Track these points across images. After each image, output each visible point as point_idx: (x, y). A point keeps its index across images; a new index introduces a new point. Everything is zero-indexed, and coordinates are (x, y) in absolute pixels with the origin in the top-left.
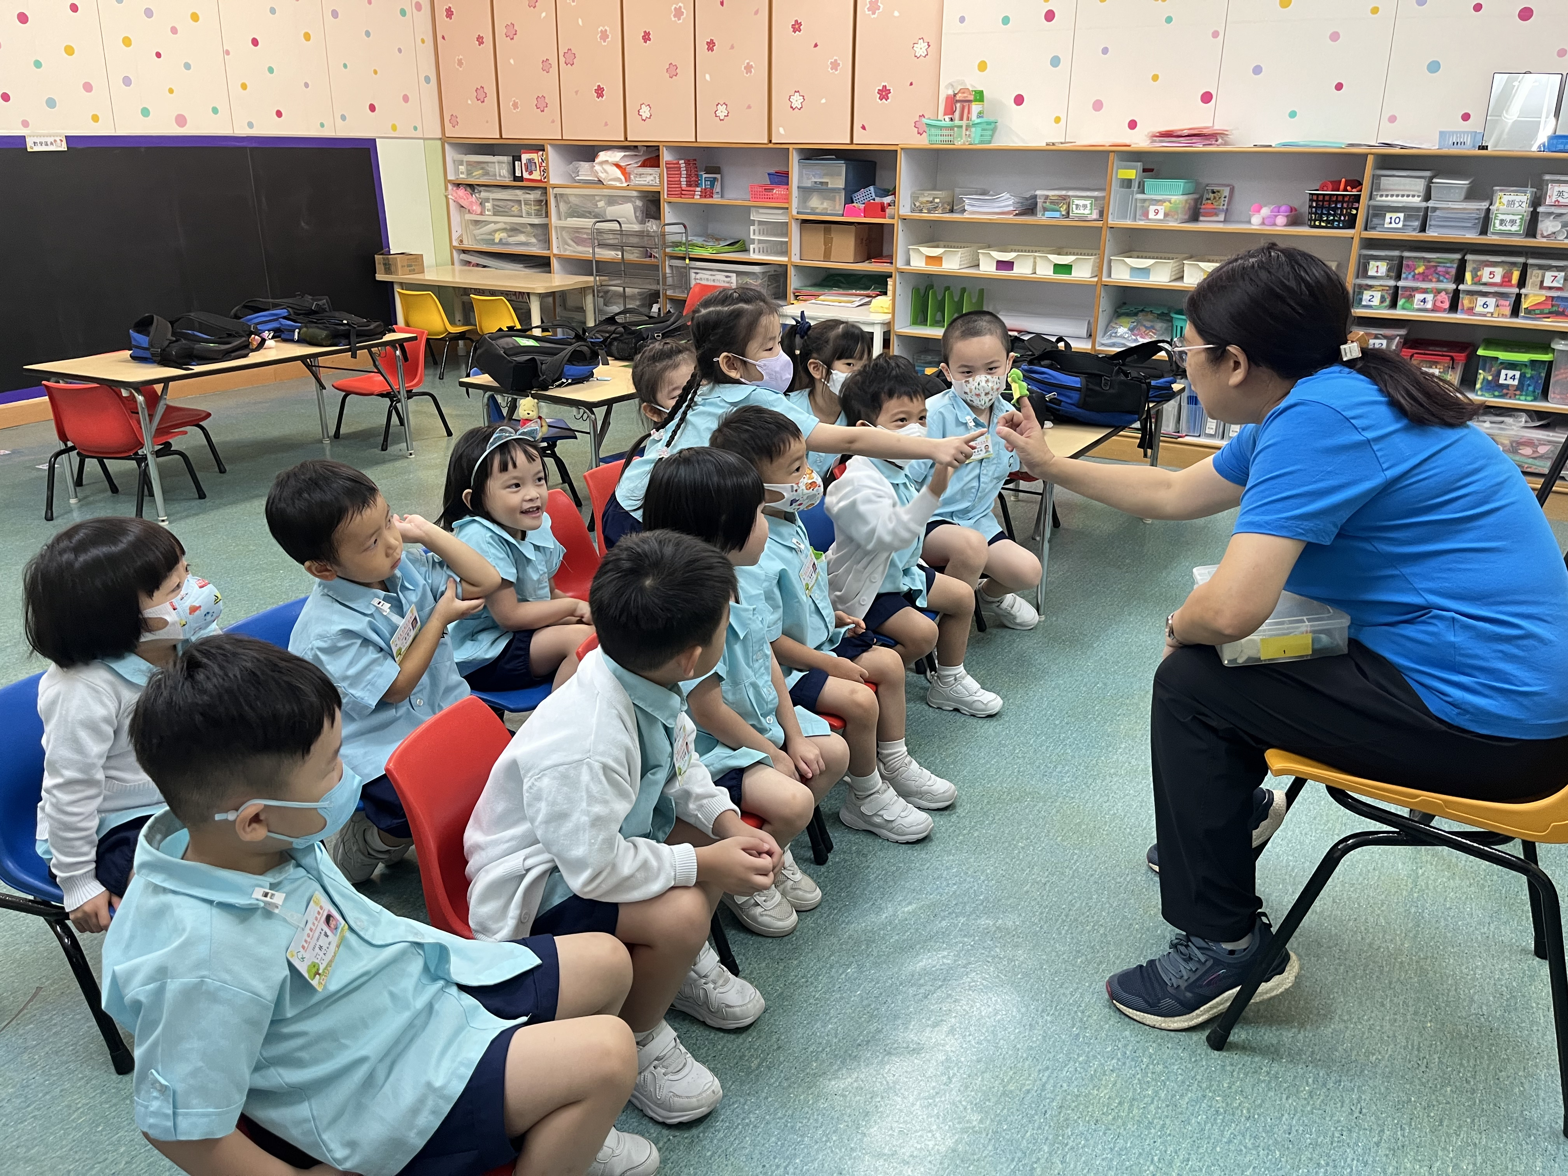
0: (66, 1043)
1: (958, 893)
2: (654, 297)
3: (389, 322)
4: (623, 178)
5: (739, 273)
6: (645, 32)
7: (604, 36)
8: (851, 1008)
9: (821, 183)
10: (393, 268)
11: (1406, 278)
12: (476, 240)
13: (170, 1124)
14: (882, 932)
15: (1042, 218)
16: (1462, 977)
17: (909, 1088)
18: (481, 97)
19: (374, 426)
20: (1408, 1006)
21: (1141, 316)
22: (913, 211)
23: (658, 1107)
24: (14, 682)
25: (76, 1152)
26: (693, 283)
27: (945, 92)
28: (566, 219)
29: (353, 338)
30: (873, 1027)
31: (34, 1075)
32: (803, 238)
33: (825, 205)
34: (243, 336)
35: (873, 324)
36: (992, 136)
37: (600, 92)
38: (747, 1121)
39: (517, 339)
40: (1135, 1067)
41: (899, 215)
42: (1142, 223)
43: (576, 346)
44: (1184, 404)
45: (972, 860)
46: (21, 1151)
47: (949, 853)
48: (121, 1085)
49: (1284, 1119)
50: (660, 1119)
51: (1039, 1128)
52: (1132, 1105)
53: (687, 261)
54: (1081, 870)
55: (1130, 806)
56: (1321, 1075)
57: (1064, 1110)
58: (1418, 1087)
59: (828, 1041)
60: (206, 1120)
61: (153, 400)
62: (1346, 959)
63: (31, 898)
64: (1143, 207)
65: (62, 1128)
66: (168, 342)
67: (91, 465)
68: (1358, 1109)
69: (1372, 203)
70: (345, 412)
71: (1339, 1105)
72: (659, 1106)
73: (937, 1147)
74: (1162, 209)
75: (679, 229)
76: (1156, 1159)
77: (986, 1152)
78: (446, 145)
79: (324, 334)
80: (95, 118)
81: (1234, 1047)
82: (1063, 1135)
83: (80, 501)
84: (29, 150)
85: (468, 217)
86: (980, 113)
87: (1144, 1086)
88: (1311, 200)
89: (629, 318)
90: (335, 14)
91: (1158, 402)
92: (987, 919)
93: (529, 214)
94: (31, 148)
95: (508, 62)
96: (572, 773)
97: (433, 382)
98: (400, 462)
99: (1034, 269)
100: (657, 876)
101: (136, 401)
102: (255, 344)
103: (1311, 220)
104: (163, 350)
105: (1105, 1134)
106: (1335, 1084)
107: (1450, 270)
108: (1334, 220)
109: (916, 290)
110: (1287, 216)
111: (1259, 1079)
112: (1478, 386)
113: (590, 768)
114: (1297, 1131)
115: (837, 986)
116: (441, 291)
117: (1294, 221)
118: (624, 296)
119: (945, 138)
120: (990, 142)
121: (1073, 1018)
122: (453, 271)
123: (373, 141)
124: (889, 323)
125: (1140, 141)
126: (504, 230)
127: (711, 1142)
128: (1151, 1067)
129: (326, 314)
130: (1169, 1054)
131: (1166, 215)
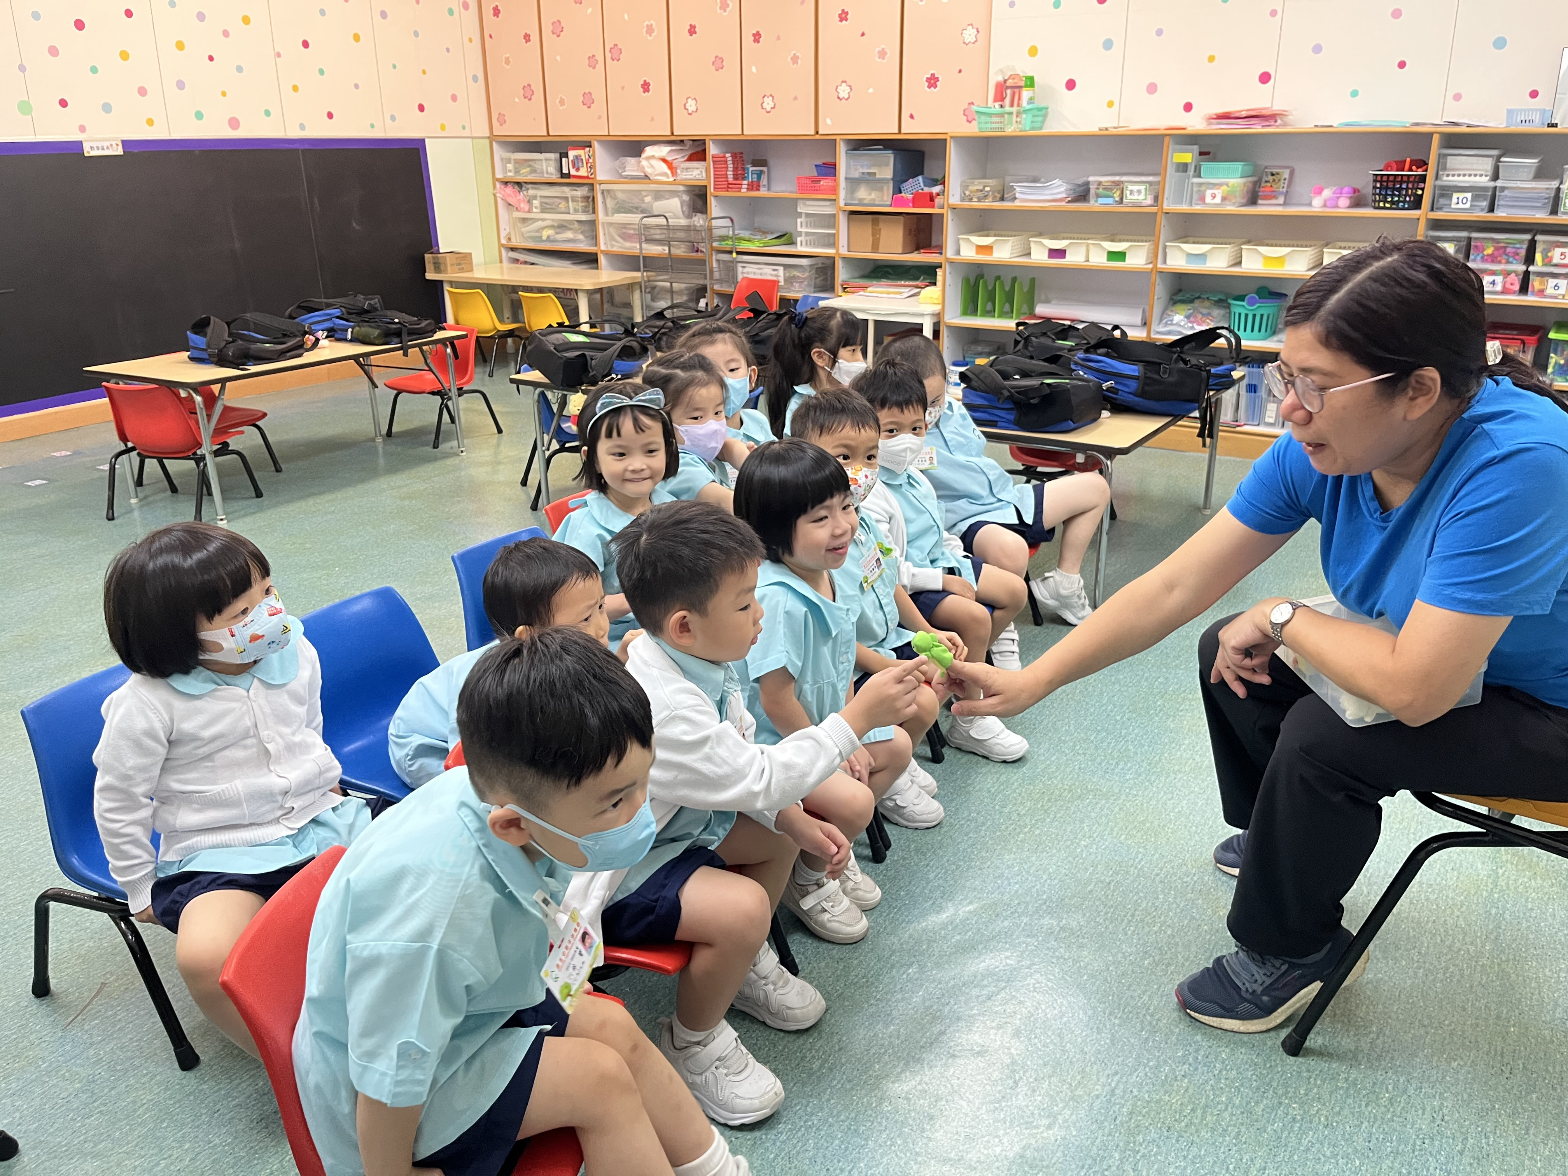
0: (131, 1039)
1: (1020, 892)
2: (701, 291)
3: (439, 320)
4: (669, 172)
5: (786, 267)
6: (691, 25)
7: (650, 30)
8: (913, 1009)
9: (869, 173)
10: (442, 267)
11: (1474, 260)
12: (525, 238)
14: (943, 932)
15: (1095, 204)
16: (1545, 980)
17: (974, 1092)
18: (528, 94)
19: (425, 424)
20: (1490, 1010)
21: (1197, 303)
22: (962, 200)
23: (722, 1108)
24: (77, 680)
25: (142, 1148)
26: (740, 277)
27: (995, 78)
28: (613, 214)
29: (405, 337)
30: (936, 1029)
31: (100, 1071)
32: (851, 229)
33: (873, 196)
34: (296, 336)
35: (922, 315)
36: (1043, 122)
37: (646, 87)
38: (810, 1123)
39: (567, 335)
40: (1208, 1073)
41: (948, 205)
42: (1198, 207)
43: (627, 341)
44: (1243, 392)
45: (1034, 859)
46: (88, 1146)
48: (184, 1082)
49: (1363, 1127)
50: (722, 1121)
51: (1110, 1134)
52: (1205, 1112)
53: (734, 255)
54: (1146, 869)
55: (1196, 803)
56: (1401, 1081)
57: (1134, 1116)
58: (1502, 1094)
59: (891, 1042)
61: (211, 401)
62: (1425, 962)
63: (96, 894)
64: (1199, 191)
65: (127, 1124)
66: (224, 344)
67: (151, 465)
68: (1440, 1116)
69: (1438, 183)
70: (397, 410)
71: (1420, 1112)
72: (720, 1106)
73: (1004, 1153)
74: (1219, 193)
75: (726, 222)
76: (1231, 1167)
77: (1055, 1159)
78: (494, 144)
79: (376, 332)
80: (150, 122)
81: (1311, 1052)
82: (1134, 1143)
83: (141, 500)
84: (86, 155)
85: (516, 215)
86: (1031, 99)
87: (1218, 1093)
88: (1375, 181)
89: (677, 312)
90: (384, 15)
91: (1218, 390)
92: (1050, 918)
93: (576, 211)
94: (88, 152)
95: (555, 57)
97: (483, 380)
98: (452, 459)
99: (1087, 256)
101: (194, 402)
102: (309, 344)
103: (1375, 201)
104: (220, 351)
105: (1177, 1141)
106: (1416, 1090)
107: (1519, 251)
108: (1399, 201)
109: (966, 281)
110: (1350, 198)
111: (1337, 1086)
112: (1550, 370)
114: (1377, 1139)
115: (899, 987)
116: (489, 289)
117: (1358, 202)
118: (671, 291)
119: (994, 126)
120: (1041, 128)
121: (1142, 1022)
122: (502, 268)
123: (422, 141)
124: (939, 314)
125: (1196, 123)
126: (552, 227)
127: (774, 1144)
128: (1224, 1073)
129: (378, 313)
130: (1243, 1059)
131: (1224, 199)
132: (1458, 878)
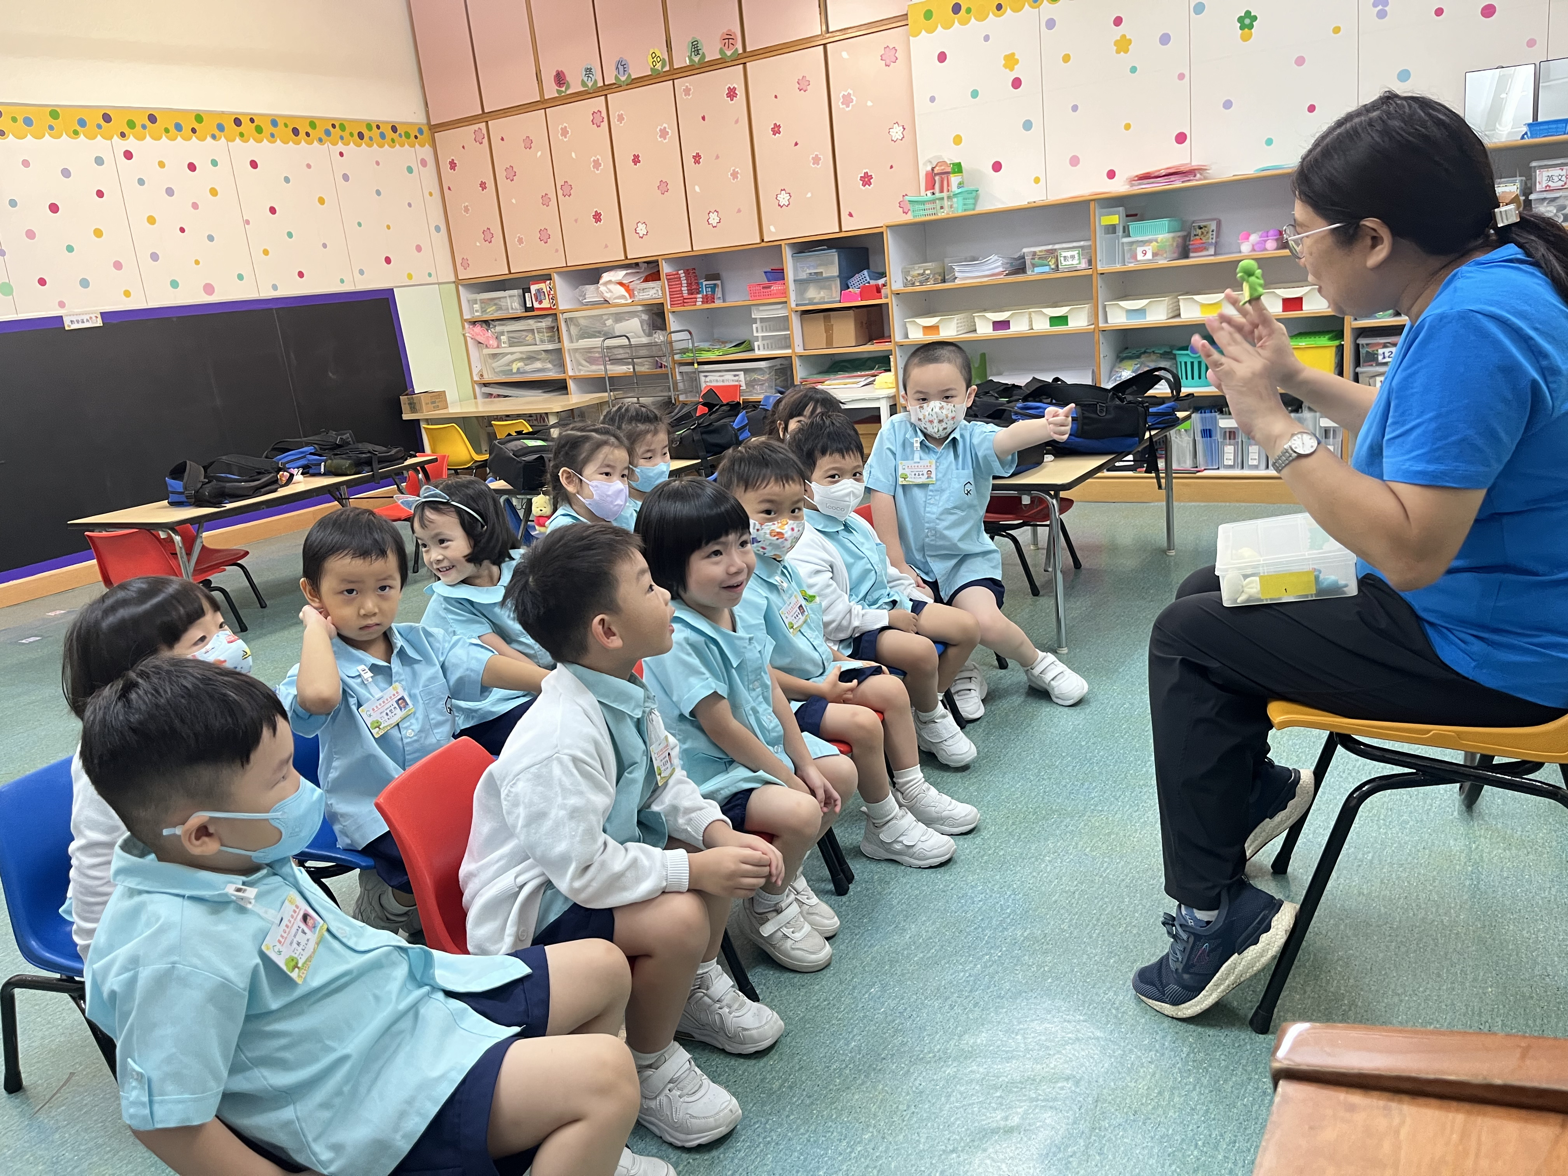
1: (984, 908)
3: (415, 450)
4: (627, 295)
5: (746, 371)
6: (634, 155)
7: (597, 164)
8: (875, 1025)
9: (816, 273)
10: (418, 407)
12: (495, 372)
13: (147, 1111)
14: (906, 952)
15: (1033, 274)
16: (1523, 942)
18: (489, 238)
20: (1466, 974)
21: (1144, 358)
22: (905, 286)
23: (676, 1131)
26: (703, 386)
27: (924, 169)
28: (577, 341)
29: (375, 465)
30: (898, 1041)
31: (64, 1152)
32: (805, 329)
33: (822, 294)
34: (272, 473)
35: (879, 399)
36: (975, 202)
37: (597, 217)
38: (769, 1139)
39: (525, 441)
41: (892, 291)
42: (1132, 265)
44: (1198, 438)
45: (998, 877)
47: (974, 873)
50: (679, 1144)
52: (1172, 1094)
53: (696, 365)
54: (1111, 876)
57: (1099, 1104)
59: (852, 1058)
60: (180, 1106)
62: (1397, 936)
63: (58, 976)
64: (1130, 249)
66: (199, 485)
74: (1149, 249)
75: (685, 335)
76: (1200, 1143)
78: (460, 287)
79: (347, 463)
80: (127, 294)
82: (1100, 1128)
84: (67, 328)
85: (486, 351)
86: (960, 184)
90: (346, 178)
91: (1163, 429)
93: (542, 341)
94: (69, 326)
95: (510, 201)
96: (544, 771)
99: (1031, 325)
100: (646, 876)
101: (173, 542)
102: (284, 480)
104: (197, 492)
105: (1144, 1123)
110: (1277, 240)
113: (561, 762)
115: (860, 1006)
116: (464, 422)
119: (928, 212)
121: (1107, 1015)
122: (476, 403)
123: (391, 291)
124: (894, 396)
125: (1119, 187)
126: (521, 359)
127: (732, 1161)
128: (1192, 1055)
129: (350, 447)
130: (1211, 1042)
131: (1155, 255)
132: (1430, 855)
